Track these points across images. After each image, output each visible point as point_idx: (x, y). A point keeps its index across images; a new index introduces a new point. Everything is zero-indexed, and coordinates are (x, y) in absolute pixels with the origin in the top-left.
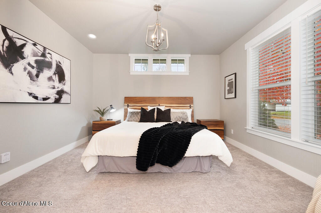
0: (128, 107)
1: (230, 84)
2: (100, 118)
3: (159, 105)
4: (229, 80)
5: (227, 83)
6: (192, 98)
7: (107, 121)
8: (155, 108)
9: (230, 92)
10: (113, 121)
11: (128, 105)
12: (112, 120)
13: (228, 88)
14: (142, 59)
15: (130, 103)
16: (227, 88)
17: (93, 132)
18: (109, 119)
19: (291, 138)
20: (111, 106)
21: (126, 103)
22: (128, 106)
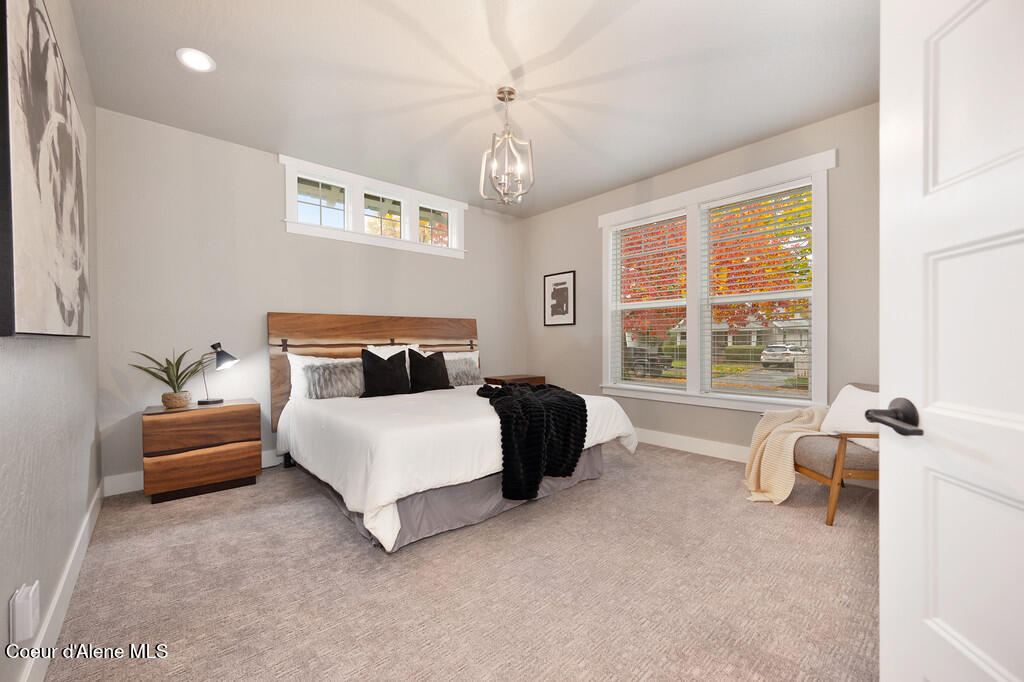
0: (285, 350)
1: (560, 294)
2: (165, 399)
3: (392, 340)
4: (557, 285)
5: (549, 290)
6: (475, 320)
7: (197, 407)
8: (404, 351)
9: (557, 310)
10: (225, 404)
11: (284, 341)
12: (221, 401)
13: (554, 302)
14: (325, 182)
15: (292, 334)
16: (550, 302)
17: (146, 460)
18: (204, 398)
19: (685, 389)
20: (213, 347)
21: (277, 336)
22: (285, 346)
